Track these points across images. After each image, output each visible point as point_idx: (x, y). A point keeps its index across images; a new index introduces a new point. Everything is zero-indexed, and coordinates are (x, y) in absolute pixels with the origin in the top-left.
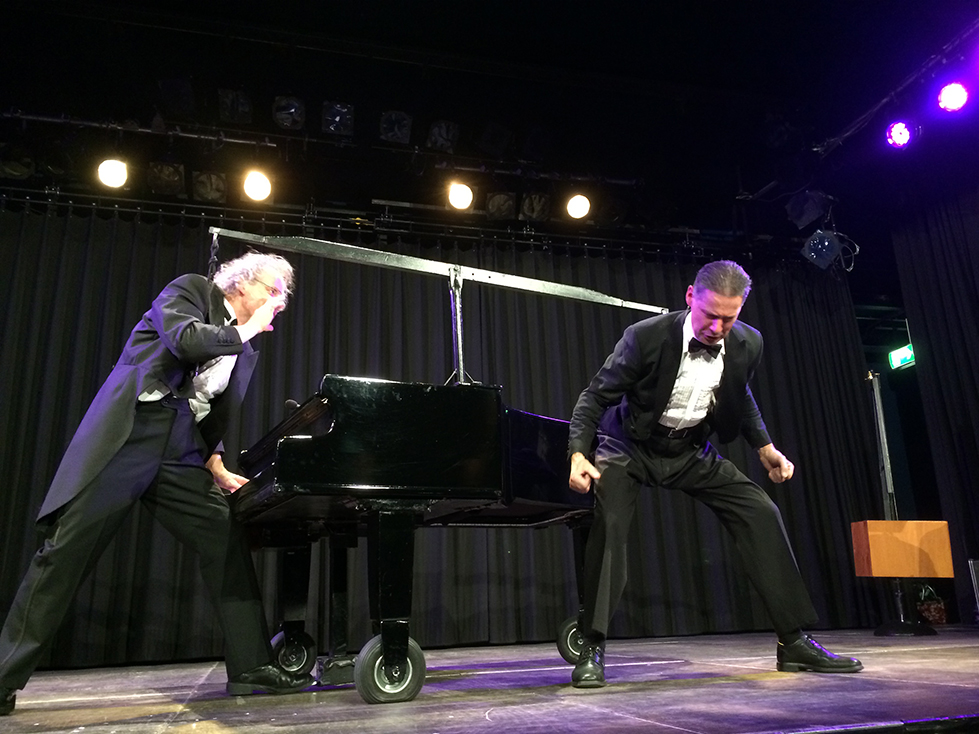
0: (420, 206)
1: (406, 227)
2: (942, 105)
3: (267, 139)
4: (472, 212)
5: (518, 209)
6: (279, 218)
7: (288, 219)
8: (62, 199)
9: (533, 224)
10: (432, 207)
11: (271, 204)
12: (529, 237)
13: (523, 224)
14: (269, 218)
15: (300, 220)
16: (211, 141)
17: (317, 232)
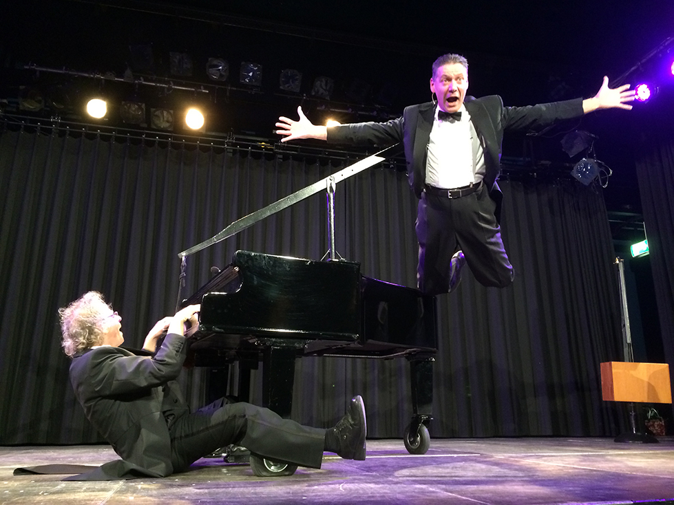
1: (296, 150)
3: (202, 87)
6: (209, 142)
7: (215, 142)
8: (62, 125)
11: (204, 132)
13: (377, 149)
14: (202, 141)
15: (223, 143)
16: (164, 87)
17: (235, 152)
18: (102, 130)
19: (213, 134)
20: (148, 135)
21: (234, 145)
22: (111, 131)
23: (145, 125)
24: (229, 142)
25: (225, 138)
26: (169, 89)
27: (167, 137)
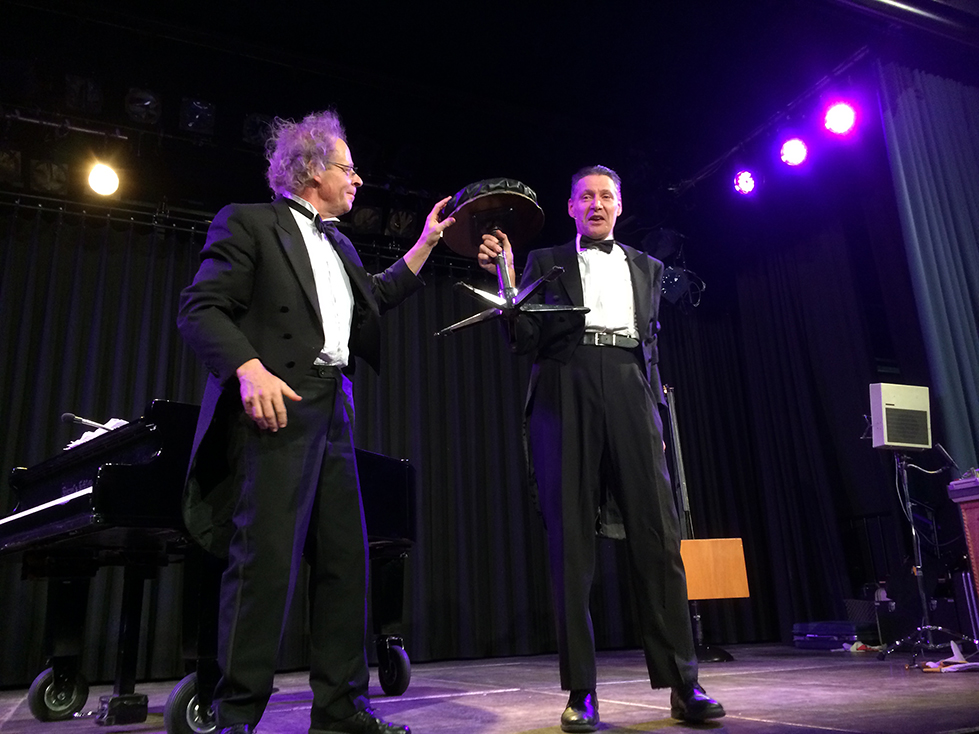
2: (784, 159)
3: (117, 131)
5: (384, 224)
6: (128, 216)
7: (137, 217)
11: (118, 199)
12: (395, 253)
14: (114, 214)
15: (149, 220)
16: (54, 128)
17: (168, 233)
19: (135, 203)
20: (24, 201)
21: (169, 222)
23: (20, 185)
24: (160, 217)
25: (154, 211)
26: (63, 130)
27: (57, 205)
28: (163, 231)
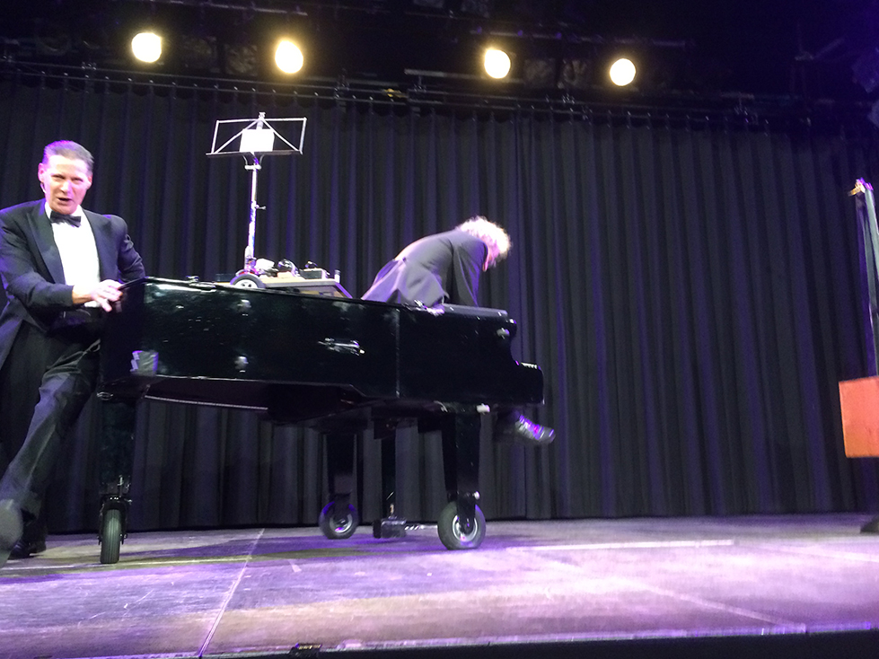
0: (455, 75)
1: (439, 98)
3: (298, 8)
4: (508, 81)
5: (557, 76)
6: (312, 92)
7: (320, 92)
8: (100, 75)
9: (573, 92)
10: (466, 77)
11: (304, 76)
12: (569, 106)
13: (563, 92)
14: (301, 91)
15: (332, 93)
16: (241, 11)
17: (349, 105)
18: (156, 79)
19: (317, 79)
20: (222, 85)
21: (348, 94)
22: (169, 81)
23: (216, 70)
24: (341, 91)
25: (334, 85)
26: (250, 12)
27: (249, 87)
28: (344, 104)
